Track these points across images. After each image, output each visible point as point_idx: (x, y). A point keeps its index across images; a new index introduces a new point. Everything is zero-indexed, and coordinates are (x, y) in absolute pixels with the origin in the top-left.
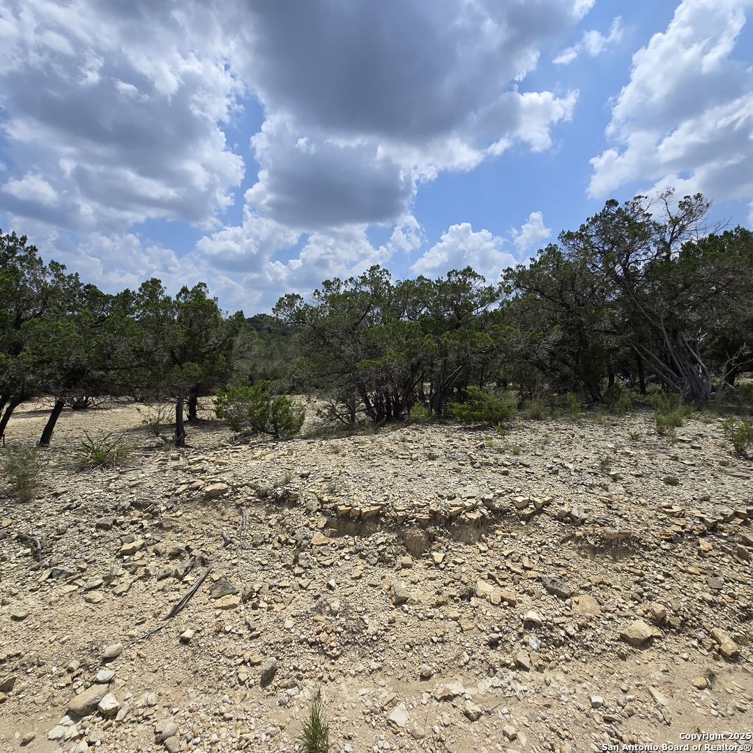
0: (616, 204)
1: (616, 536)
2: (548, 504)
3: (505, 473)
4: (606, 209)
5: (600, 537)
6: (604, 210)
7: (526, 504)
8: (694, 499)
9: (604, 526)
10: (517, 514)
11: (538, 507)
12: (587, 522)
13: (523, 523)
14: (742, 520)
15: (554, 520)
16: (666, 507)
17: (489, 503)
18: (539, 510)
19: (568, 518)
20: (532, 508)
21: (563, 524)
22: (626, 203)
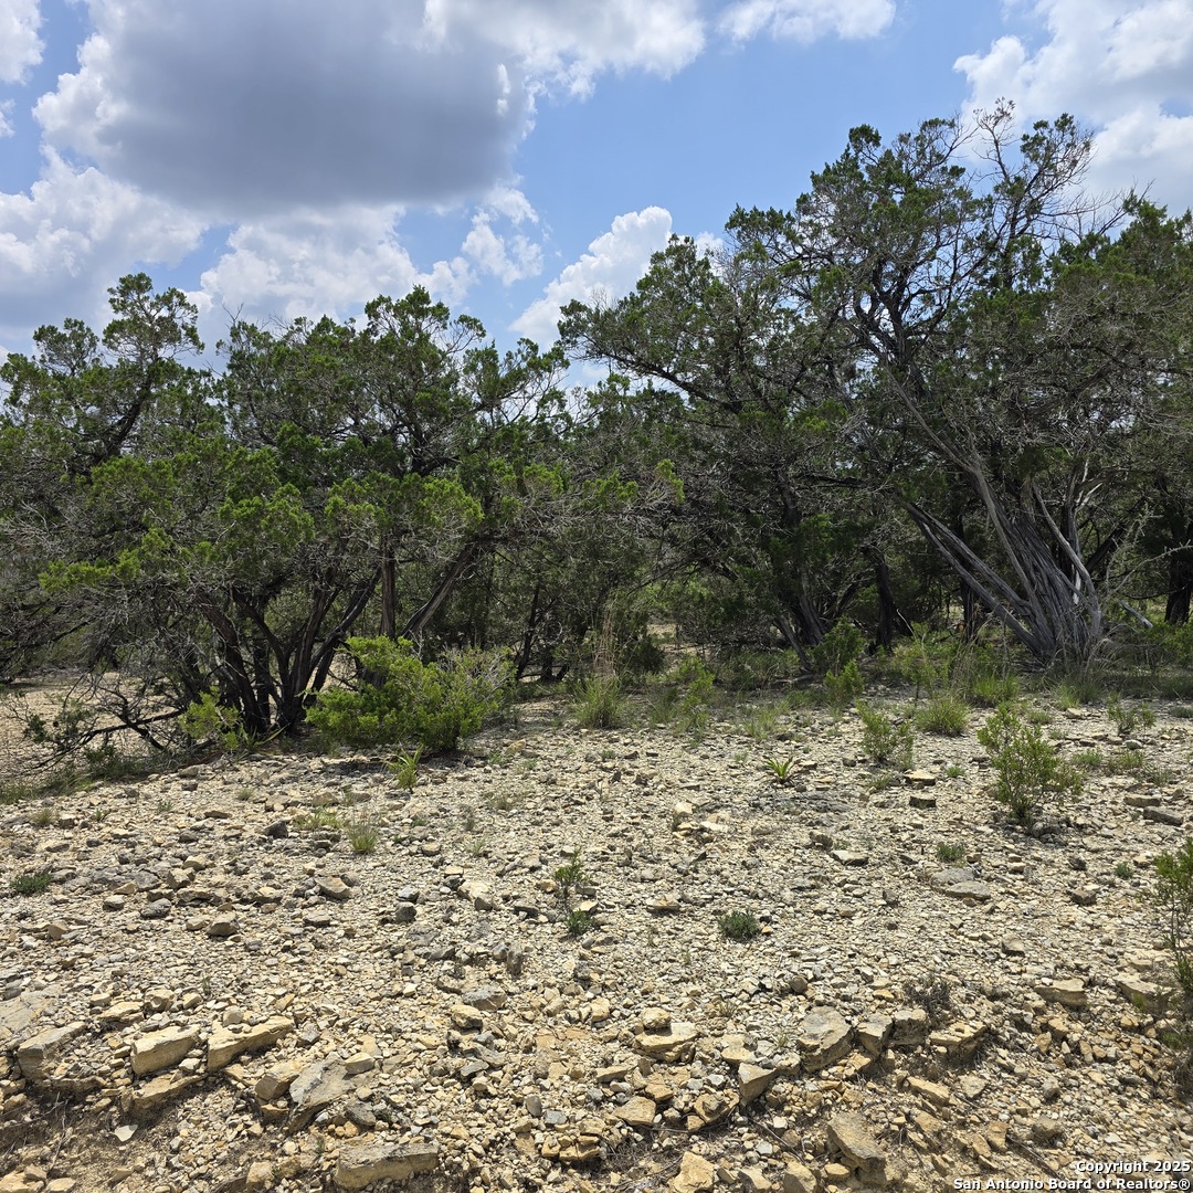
0: (876, 140)
1: (372, 1173)
2: (259, 1048)
3: (221, 933)
4: (852, 152)
5: (323, 1181)
6: (847, 154)
7: (172, 1055)
8: (763, 988)
9: (372, 1128)
10: (115, 1101)
11: (213, 1064)
12: (324, 1116)
13: (124, 1133)
14: (866, 1061)
15: (240, 1112)
16: (649, 1030)
17: (28, 1065)
18: (215, 1078)
19: (282, 1103)
20: (186, 1072)
21: (256, 1128)
22: (903, 139)
